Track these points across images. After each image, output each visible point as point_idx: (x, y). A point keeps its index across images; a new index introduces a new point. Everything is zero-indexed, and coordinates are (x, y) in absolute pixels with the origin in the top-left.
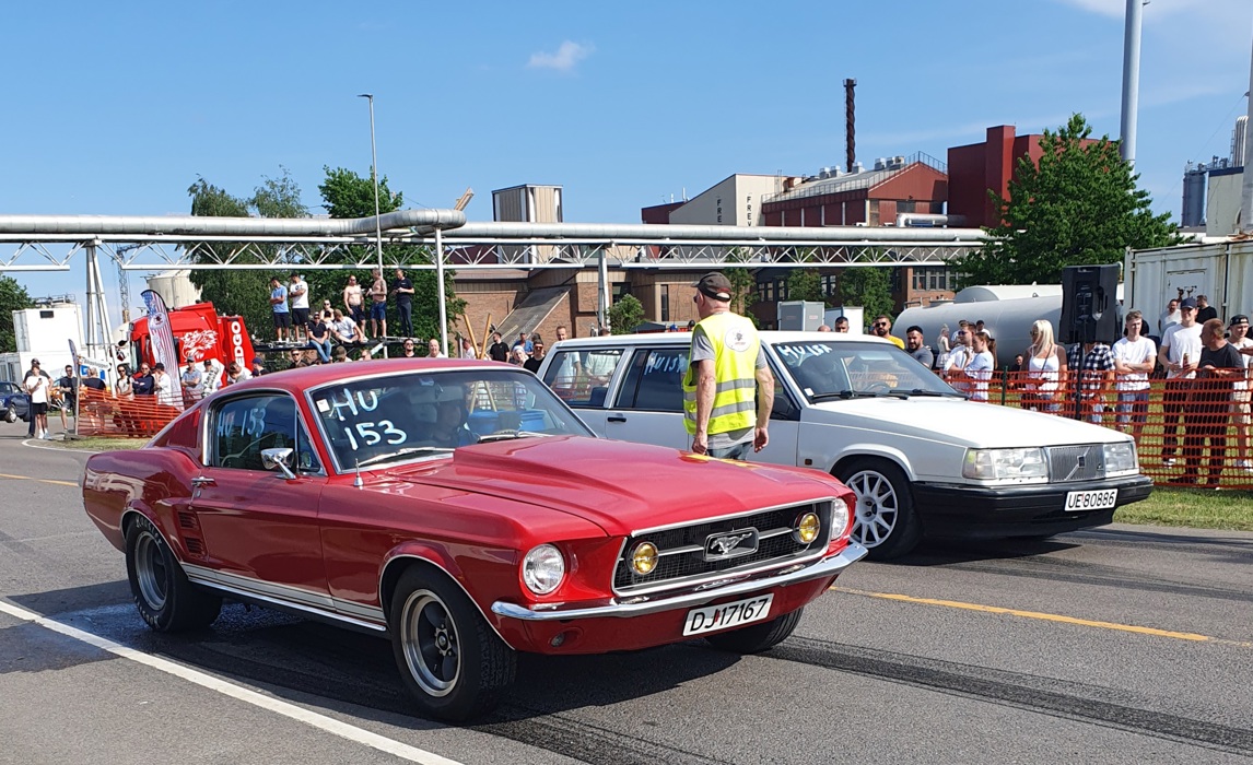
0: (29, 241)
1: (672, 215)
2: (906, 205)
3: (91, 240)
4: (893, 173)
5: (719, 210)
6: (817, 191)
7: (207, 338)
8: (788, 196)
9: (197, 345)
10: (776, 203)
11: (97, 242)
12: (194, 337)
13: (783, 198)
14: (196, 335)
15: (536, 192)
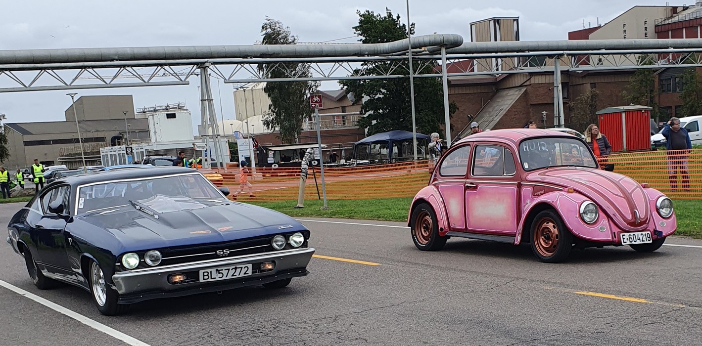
1: (590, 36)
5: (625, 31)
6: (695, 16)
8: (673, 20)
10: (665, 25)
13: (670, 21)
15: (501, 22)
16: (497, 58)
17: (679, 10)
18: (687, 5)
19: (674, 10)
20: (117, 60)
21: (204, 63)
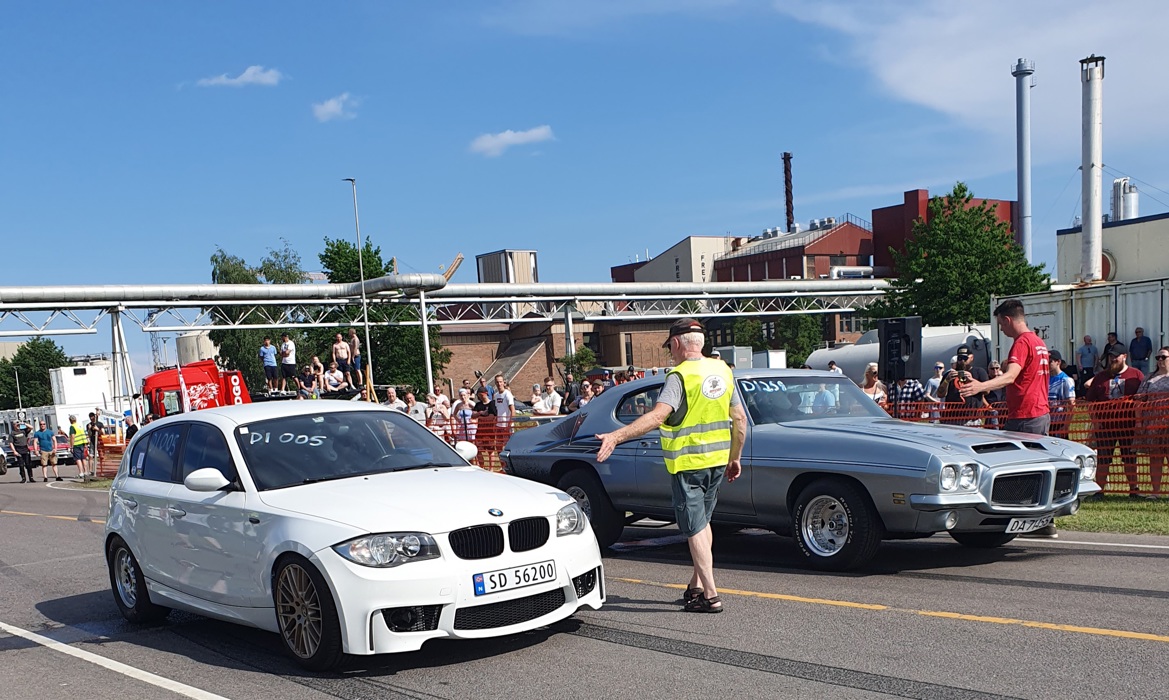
0: (59, 309)
1: (637, 273)
2: (838, 259)
3: (115, 307)
4: (825, 232)
5: (677, 268)
6: (761, 249)
7: (210, 390)
8: (736, 254)
9: (200, 396)
10: (726, 260)
11: (120, 308)
12: (198, 389)
13: (732, 256)
14: (200, 388)
15: (514, 256)
17: (744, 241)
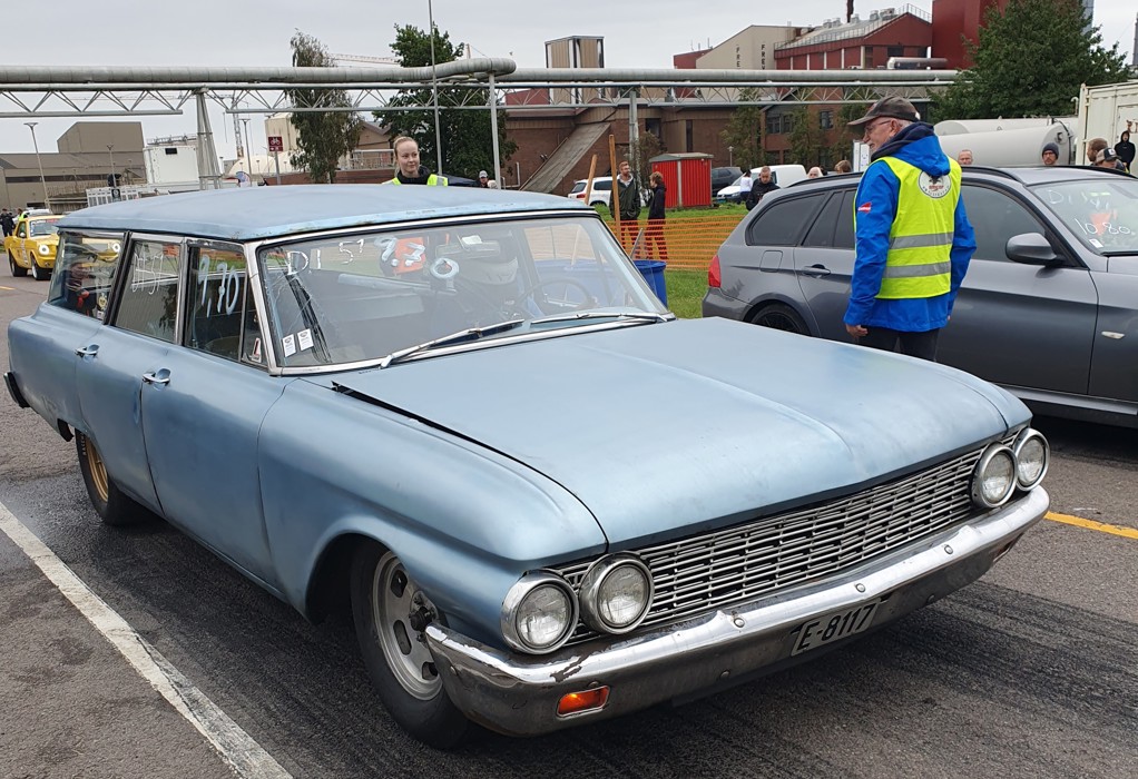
1: (698, 61)
2: (895, 49)
4: (885, 22)
5: (738, 56)
6: (820, 40)
8: (795, 44)
10: (786, 50)
13: (792, 45)
15: (582, 43)
16: (577, 87)
17: (803, 32)
18: (813, 27)
19: (798, 31)
20: (91, 82)
21: (200, 88)
